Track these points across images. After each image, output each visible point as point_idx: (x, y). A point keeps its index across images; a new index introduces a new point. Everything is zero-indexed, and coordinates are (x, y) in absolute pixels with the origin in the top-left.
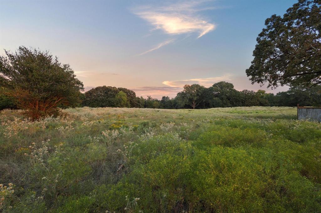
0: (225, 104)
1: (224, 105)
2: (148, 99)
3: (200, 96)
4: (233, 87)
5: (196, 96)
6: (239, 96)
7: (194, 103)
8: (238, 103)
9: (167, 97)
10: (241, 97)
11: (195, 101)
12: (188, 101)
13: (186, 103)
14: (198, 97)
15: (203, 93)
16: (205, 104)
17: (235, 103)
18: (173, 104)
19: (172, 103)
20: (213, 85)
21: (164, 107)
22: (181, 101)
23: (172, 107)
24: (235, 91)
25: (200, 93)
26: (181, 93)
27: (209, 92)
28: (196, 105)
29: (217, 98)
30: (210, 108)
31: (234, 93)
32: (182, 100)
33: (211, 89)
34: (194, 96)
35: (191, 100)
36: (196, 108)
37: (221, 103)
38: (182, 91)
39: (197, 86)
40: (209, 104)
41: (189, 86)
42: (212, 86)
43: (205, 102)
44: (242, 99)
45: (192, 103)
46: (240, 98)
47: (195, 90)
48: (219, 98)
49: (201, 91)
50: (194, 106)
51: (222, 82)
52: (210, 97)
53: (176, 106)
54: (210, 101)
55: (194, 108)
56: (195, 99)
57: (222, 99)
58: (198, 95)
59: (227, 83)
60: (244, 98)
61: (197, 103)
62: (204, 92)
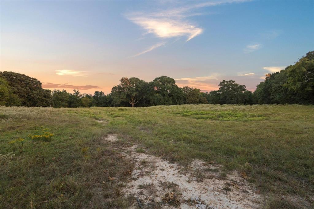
0: (167, 102)
1: (165, 102)
2: (74, 94)
3: (139, 92)
4: (174, 82)
5: (135, 91)
6: (181, 92)
7: (133, 99)
8: (179, 100)
9: (102, 92)
10: (183, 94)
11: (134, 97)
12: (125, 97)
13: (123, 100)
14: (137, 92)
15: (144, 89)
16: (145, 101)
17: (177, 100)
18: (108, 101)
19: (107, 99)
20: (154, 79)
21: (96, 104)
22: (117, 98)
23: (107, 104)
24: (177, 87)
25: (140, 88)
26: (117, 87)
27: (150, 87)
28: (135, 102)
29: (158, 94)
30: (151, 106)
31: (176, 89)
32: (118, 96)
33: (151, 84)
34: (133, 91)
35: (129, 96)
36: (136, 106)
37: (163, 101)
38: (118, 85)
39: (137, 79)
40: (149, 101)
41: (127, 79)
42: (153, 81)
43: (145, 99)
44: (183, 96)
45: (131, 100)
46: (181, 95)
47: (135, 85)
48: (160, 95)
49: (140, 86)
50: (133, 104)
51: (164, 76)
52: (151, 93)
53: (112, 104)
54: (151, 98)
55: (133, 105)
56: (134, 94)
57: (164, 95)
58: (137, 90)
59: (169, 78)
60: (185, 95)
61: (137, 100)
62: (144, 87)
